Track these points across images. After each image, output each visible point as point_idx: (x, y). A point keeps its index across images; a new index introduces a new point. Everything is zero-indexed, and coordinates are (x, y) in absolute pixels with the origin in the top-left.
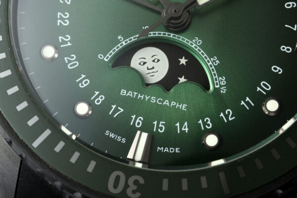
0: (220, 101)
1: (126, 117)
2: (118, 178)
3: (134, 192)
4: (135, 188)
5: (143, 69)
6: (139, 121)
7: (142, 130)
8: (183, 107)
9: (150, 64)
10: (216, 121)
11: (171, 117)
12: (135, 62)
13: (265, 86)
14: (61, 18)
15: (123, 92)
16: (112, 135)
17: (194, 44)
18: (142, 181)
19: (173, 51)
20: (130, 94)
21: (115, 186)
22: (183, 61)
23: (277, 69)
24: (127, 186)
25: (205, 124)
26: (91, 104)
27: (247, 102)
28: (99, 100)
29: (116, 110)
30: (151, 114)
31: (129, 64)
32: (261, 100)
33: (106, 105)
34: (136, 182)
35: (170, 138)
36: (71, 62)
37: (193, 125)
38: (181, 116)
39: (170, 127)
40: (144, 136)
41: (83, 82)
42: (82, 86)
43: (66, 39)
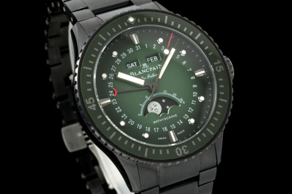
0: (185, 107)
1: (161, 130)
2: (178, 150)
3: (186, 152)
4: (185, 150)
5: (153, 111)
6: (165, 129)
7: (169, 130)
8: (176, 115)
9: (154, 108)
10: (189, 114)
11: (174, 121)
12: (149, 110)
13: (195, 94)
14: (118, 110)
15: (154, 122)
16: (161, 139)
17: (165, 93)
19: (158, 99)
20: (157, 121)
21: (179, 153)
22: (164, 101)
23: (195, 86)
24: (183, 151)
25: (186, 117)
26: (147, 132)
27: (193, 102)
28: (149, 129)
29: (156, 130)
30: (167, 124)
31: (148, 112)
32: (197, 99)
33: (152, 130)
34: (185, 148)
35: (179, 128)
36: (132, 122)
37: (183, 120)
38: (177, 119)
39: (176, 125)
40: (171, 133)
41: (140, 127)
42: (140, 128)
43: (124, 116)
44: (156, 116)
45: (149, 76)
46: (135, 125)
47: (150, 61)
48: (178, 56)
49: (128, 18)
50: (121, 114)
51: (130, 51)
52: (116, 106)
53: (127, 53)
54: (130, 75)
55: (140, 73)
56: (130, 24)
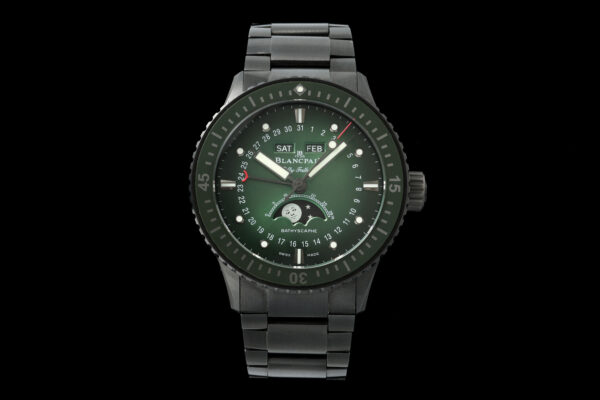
0: (332, 224)
1: (287, 243)
2: (294, 276)
4: (303, 279)
5: (289, 216)
6: (294, 244)
7: (298, 247)
8: (315, 231)
9: (292, 213)
10: (333, 234)
11: (309, 237)
12: (284, 213)
13: (353, 211)
14: (241, 200)
15: (283, 231)
16: (283, 254)
17: (312, 198)
18: (306, 274)
19: (302, 203)
20: (286, 231)
21: (294, 280)
22: (308, 207)
23: (357, 201)
24: (299, 279)
25: (328, 237)
26: (268, 240)
27: (346, 221)
28: (272, 237)
29: (281, 241)
30: (299, 238)
31: (281, 215)
32: (353, 218)
33: (276, 239)
34: (303, 276)
35: (312, 248)
36: (252, 221)
37: (322, 239)
38: (315, 236)
39: (311, 243)
40: (299, 251)
41: (261, 230)
42: (261, 232)
43: (246, 210)
44: (288, 223)
45: (299, 169)
46: (256, 226)
47: (310, 151)
48: (351, 154)
49: (296, 86)
50: (244, 206)
51: (288, 129)
52: (241, 194)
53: (283, 130)
54: (274, 161)
55: (289, 161)
56: (295, 95)
